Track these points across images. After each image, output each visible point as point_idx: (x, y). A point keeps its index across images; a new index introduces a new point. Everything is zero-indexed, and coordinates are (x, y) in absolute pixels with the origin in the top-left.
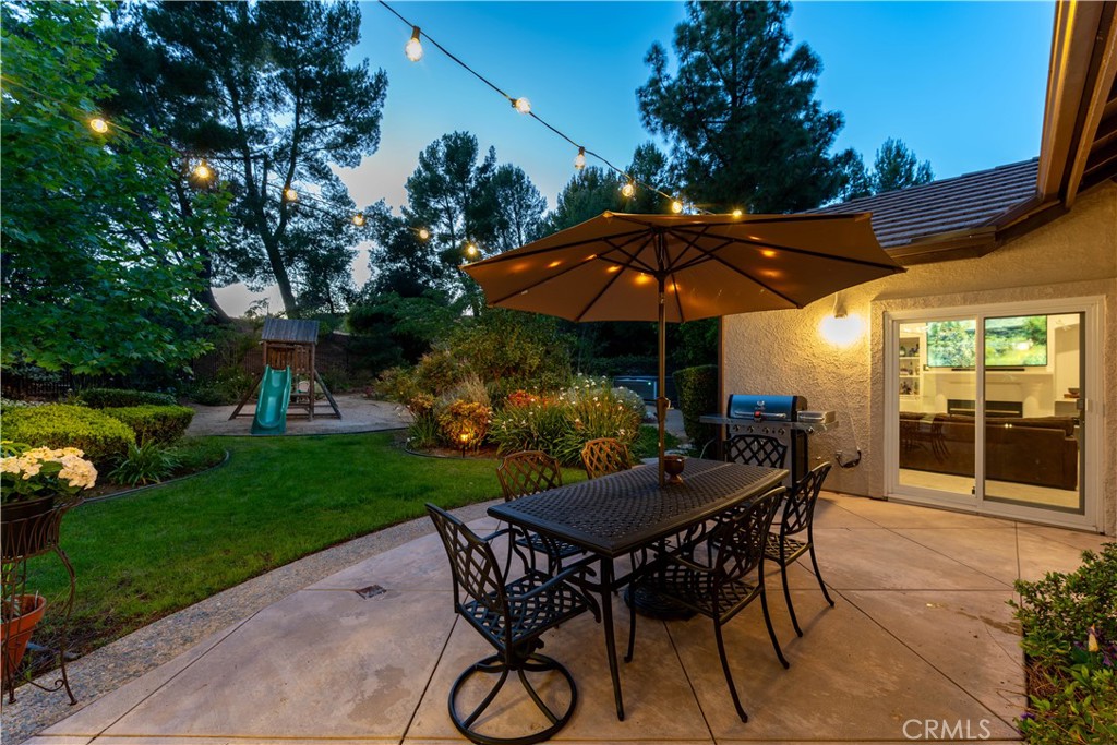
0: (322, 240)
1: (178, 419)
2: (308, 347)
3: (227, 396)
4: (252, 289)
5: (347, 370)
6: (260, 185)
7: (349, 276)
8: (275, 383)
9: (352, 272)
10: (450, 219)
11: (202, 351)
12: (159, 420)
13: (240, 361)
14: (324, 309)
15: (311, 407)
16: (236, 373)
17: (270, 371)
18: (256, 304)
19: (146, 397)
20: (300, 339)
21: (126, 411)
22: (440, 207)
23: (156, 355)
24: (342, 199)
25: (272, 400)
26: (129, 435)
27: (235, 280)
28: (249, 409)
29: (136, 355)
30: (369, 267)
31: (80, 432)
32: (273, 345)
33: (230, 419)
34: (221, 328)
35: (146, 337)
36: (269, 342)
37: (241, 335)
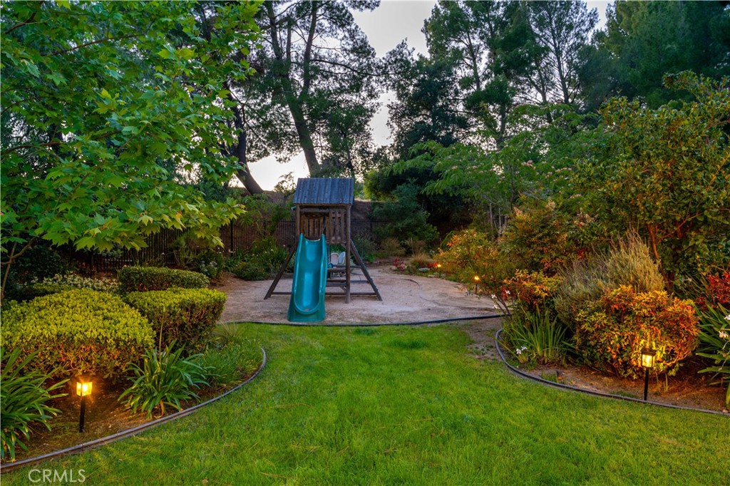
0: (341, 101)
1: (208, 308)
2: (343, 211)
3: (262, 270)
4: (280, 160)
5: (371, 240)
6: (285, 46)
7: (368, 136)
8: (310, 257)
9: (371, 132)
10: (474, 59)
11: (233, 216)
12: (187, 310)
13: (272, 232)
14: (345, 175)
15: (346, 284)
16: (269, 245)
17: (304, 242)
18: (283, 179)
19: (177, 277)
20: (334, 201)
21: (149, 297)
22: (462, 45)
23: (173, 219)
24: (362, 50)
25: (308, 277)
26: (145, 334)
27: (266, 153)
28: (285, 285)
29: (146, 219)
30: (388, 124)
31: (88, 334)
32: (306, 210)
33: (266, 298)
34: (255, 199)
35: (163, 193)
36: (302, 207)
37: (274, 205)
